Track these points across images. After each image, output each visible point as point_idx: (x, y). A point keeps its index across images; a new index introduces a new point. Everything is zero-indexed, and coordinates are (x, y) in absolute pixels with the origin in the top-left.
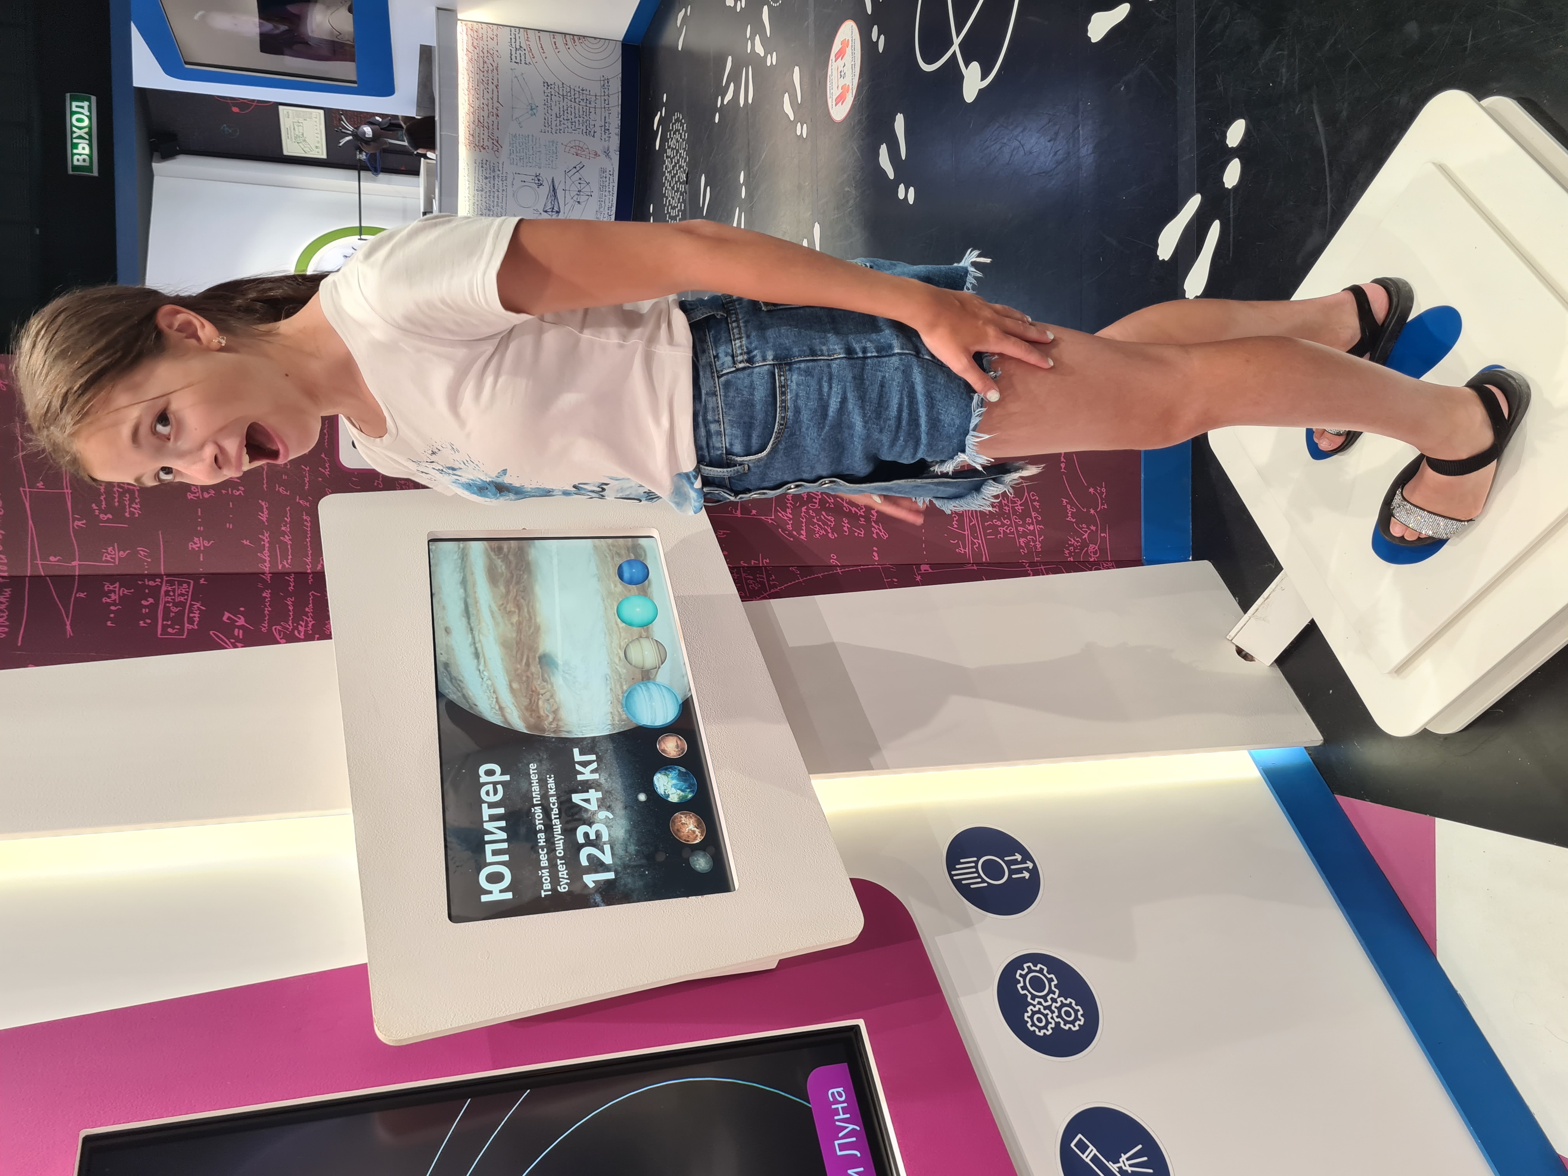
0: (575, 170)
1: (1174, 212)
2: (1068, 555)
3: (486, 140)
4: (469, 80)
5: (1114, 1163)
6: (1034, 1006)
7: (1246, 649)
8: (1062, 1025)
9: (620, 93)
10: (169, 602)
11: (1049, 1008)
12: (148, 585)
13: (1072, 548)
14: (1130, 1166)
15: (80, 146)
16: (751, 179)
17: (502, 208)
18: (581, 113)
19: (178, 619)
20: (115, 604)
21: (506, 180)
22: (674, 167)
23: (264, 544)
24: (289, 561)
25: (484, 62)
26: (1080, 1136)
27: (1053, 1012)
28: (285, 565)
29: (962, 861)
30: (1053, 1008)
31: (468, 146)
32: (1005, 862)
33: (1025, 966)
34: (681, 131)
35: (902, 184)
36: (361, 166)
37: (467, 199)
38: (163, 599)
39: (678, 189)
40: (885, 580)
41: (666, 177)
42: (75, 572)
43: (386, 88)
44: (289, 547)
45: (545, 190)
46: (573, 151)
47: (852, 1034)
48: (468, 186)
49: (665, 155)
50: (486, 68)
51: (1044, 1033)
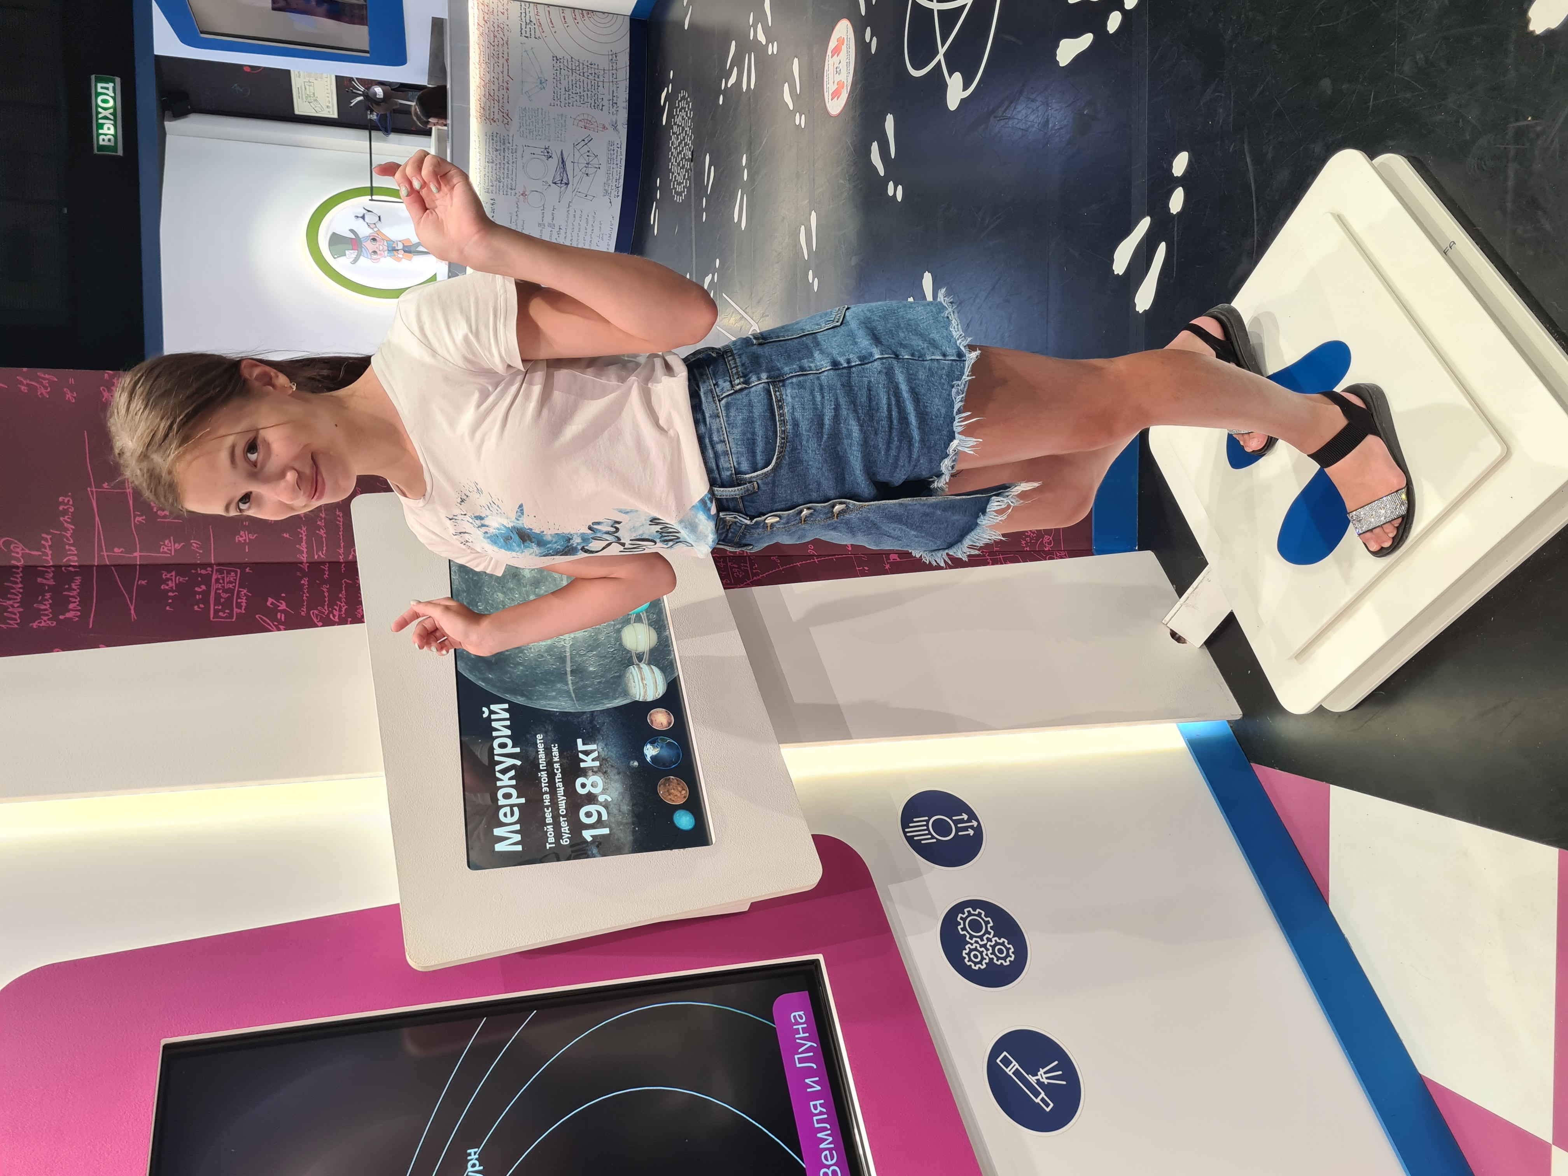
0: (583, 143)
1: (1127, 231)
2: (1024, 545)
3: (496, 113)
4: (480, 54)
5: (1033, 1076)
6: (972, 944)
7: (1180, 632)
8: (995, 961)
9: (628, 68)
10: (219, 589)
11: (984, 946)
12: (201, 573)
13: (1029, 539)
14: (1047, 1078)
15: (105, 127)
16: (753, 163)
17: (512, 180)
18: (590, 86)
19: (228, 604)
20: (171, 590)
21: (516, 152)
22: (680, 143)
23: (302, 537)
24: (324, 552)
25: (495, 36)
26: (1005, 1053)
27: (987, 950)
28: (320, 555)
29: (915, 820)
30: (988, 946)
31: (479, 119)
32: (953, 821)
33: (966, 910)
34: (687, 109)
35: (891, 182)
36: (371, 126)
37: (478, 170)
38: (214, 586)
39: (684, 166)
40: (857, 568)
41: (672, 153)
42: (137, 561)
43: (398, 58)
44: (324, 539)
45: (554, 162)
46: (582, 124)
47: (813, 967)
48: (478, 158)
49: (671, 131)
50: (496, 42)
51: (979, 968)
